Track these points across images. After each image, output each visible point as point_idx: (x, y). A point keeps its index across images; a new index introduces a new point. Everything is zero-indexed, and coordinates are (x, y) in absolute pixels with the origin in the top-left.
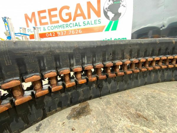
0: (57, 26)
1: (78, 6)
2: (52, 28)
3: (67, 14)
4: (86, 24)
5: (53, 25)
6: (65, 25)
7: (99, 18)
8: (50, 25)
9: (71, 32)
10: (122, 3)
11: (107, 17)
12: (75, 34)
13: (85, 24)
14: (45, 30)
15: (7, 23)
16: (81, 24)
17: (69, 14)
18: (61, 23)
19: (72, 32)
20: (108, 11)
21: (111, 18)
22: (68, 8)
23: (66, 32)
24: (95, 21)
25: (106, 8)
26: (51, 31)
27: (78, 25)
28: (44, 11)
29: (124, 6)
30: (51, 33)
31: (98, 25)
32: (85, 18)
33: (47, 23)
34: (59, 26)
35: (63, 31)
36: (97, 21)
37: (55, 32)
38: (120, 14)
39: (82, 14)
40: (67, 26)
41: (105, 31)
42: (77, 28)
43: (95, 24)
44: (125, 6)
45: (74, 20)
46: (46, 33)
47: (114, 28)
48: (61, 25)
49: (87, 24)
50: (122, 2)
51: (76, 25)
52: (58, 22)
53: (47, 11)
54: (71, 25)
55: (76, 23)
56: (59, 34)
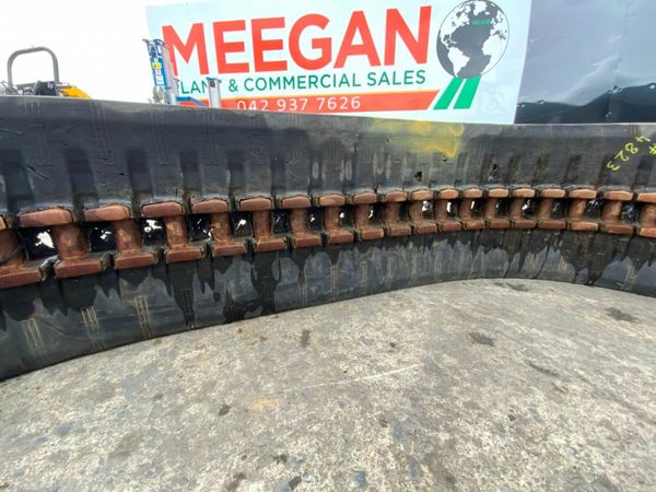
0: (278, 79)
1: (358, 21)
2: (261, 84)
3: (316, 43)
4: (378, 82)
5: (266, 75)
6: (307, 80)
7: (422, 66)
8: (253, 73)
9: (326, 103)
10: (497, 27)
11: (447, 65)
12: (338, 110)
13: (372, 82)
14: (236, 89)
15: (160, 60)
16: (362, 79)
17: (323, 44)
18: (294, 70)
19: (329, 103)
20: (450, 46)
21: (457, 70)
22: (321, 21)
23: (306, 100)
24: (408, 75)
25: (447, 37)
26: (256, 94)
27: (351, 83)
28: (238, 26)
29: (501, 37)
30: (254, 102)
31: (414, 88)
32: (374, 61)
33: (243, 68)
34: (285, 78)
35: (297, 98)
36: (415, 75)
37: (268, 100)
38: (488, 58)
39: (368, 49)
40: (314, 83)
41: (436, 108)
42: (344, 90)
43: (405, 83)
44: (506, 35)
45: (340, 64)
46: (237, 100)
47: (465, 103)
48: (293, 78)
49: (381, 81)
50: (496, 21)
51: (345, 81)
52: (282, 66)
53: (249, 26)
54: (327, 81)
55: (344, 75)
56: (284, 105)
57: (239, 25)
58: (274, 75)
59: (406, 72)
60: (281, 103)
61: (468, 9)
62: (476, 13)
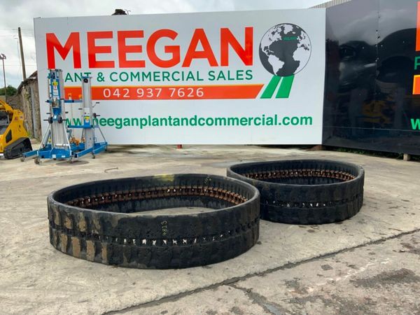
0: (138, 73)
1: (200, 35)
2: (124, 77)
3: (168, 49)
4: (216, 78)
5: (128, 70)
6: (161, 75)
7: (249, 67)
8: (117, 69)
9: (176, 92)
10: (302, 42)
12: (186, 98)
13: (212, 78)
14: (103, 80)
16: (204, 74)
17: (175, 50)
18: (150, 67)
19: (179, 92)
20: (269, 54)
21: (276, 70)
22: (172, 35)
23: (160, 89)
24: (239, 73)
25: (266, 48)
26: (120, 84)
27: (196, 78)
29: (306, 49)
30: (118, 90)
31: (245, 83)
32: (213, 63)
33: (110, 64)
34: (143, 73)
35: (153, 88)
36: (244, 73)
37: (129, 88)
38: (297, 63)
39: (208, 54)
40: (167, 77)
41: (262, 97)
42: (191, 83)
43: (238, 79)
44: (309, 47)
45: (187, 64)
46: (103, 88)
48: (150, 73)
49: (219, 77)
50: (301, 38)
51: (190, 76)
52: (142, 64)
53: (115, 36)
54: (176, 76)
55: (190, 72)
56: (143, 93)
57: (108, 35)
58: (135, 70)
59: (238, 71)
60: (140, 91)
61: (280, 30)
62: (286, 32)
